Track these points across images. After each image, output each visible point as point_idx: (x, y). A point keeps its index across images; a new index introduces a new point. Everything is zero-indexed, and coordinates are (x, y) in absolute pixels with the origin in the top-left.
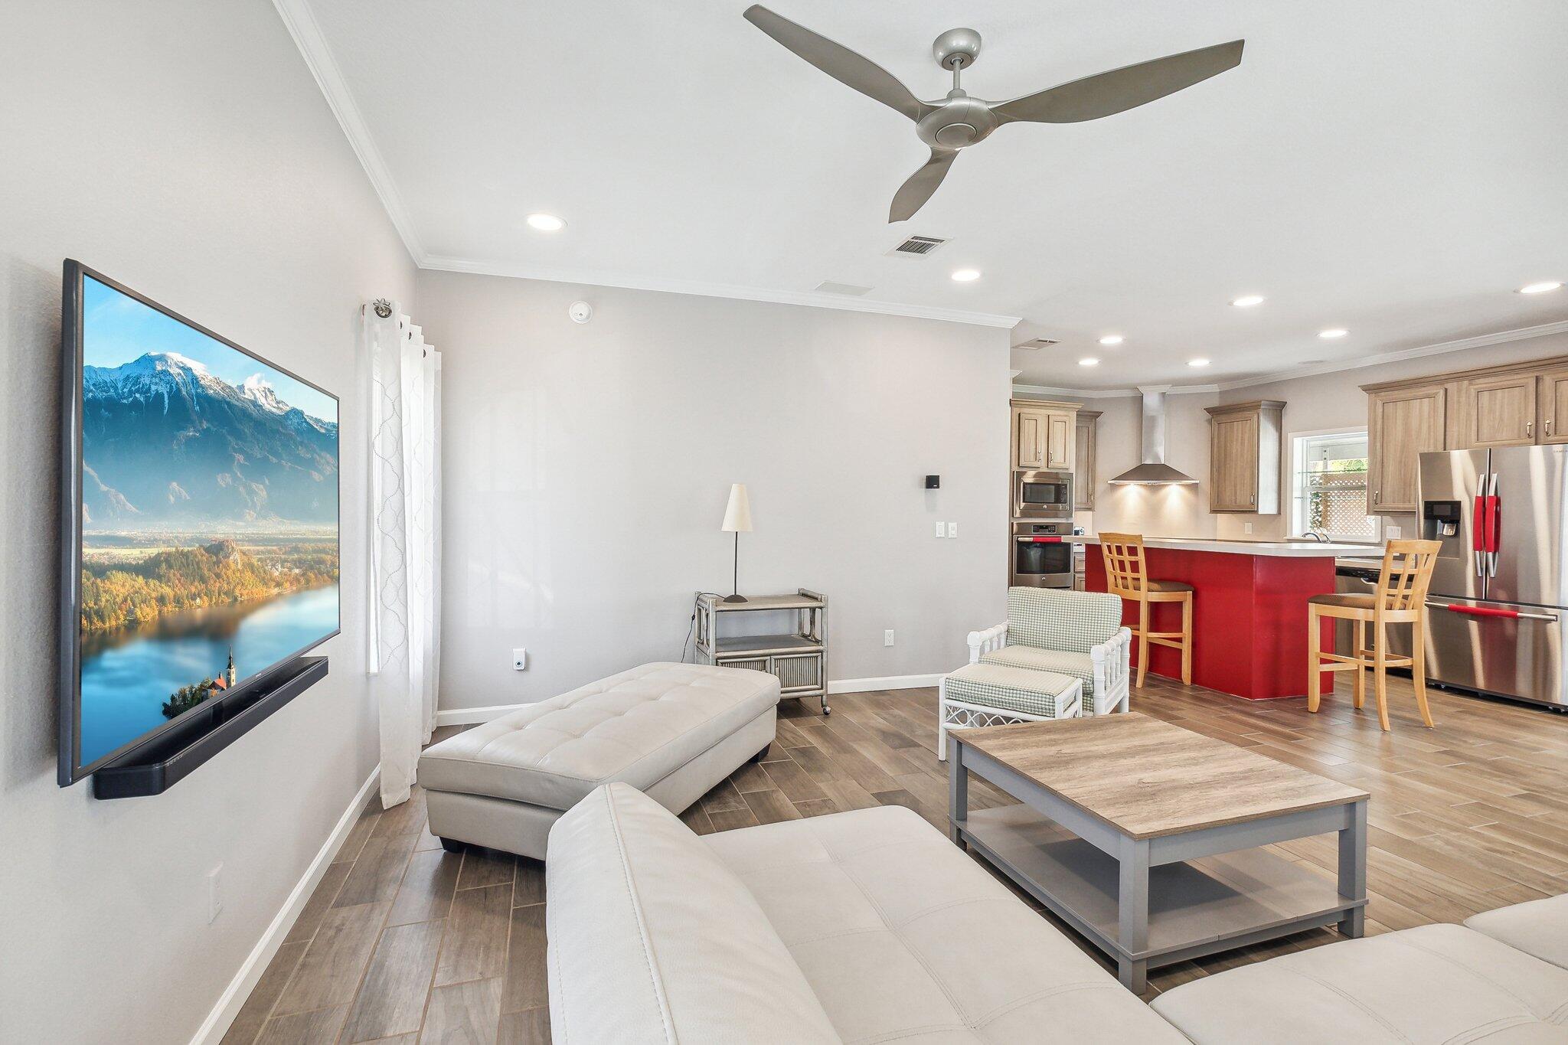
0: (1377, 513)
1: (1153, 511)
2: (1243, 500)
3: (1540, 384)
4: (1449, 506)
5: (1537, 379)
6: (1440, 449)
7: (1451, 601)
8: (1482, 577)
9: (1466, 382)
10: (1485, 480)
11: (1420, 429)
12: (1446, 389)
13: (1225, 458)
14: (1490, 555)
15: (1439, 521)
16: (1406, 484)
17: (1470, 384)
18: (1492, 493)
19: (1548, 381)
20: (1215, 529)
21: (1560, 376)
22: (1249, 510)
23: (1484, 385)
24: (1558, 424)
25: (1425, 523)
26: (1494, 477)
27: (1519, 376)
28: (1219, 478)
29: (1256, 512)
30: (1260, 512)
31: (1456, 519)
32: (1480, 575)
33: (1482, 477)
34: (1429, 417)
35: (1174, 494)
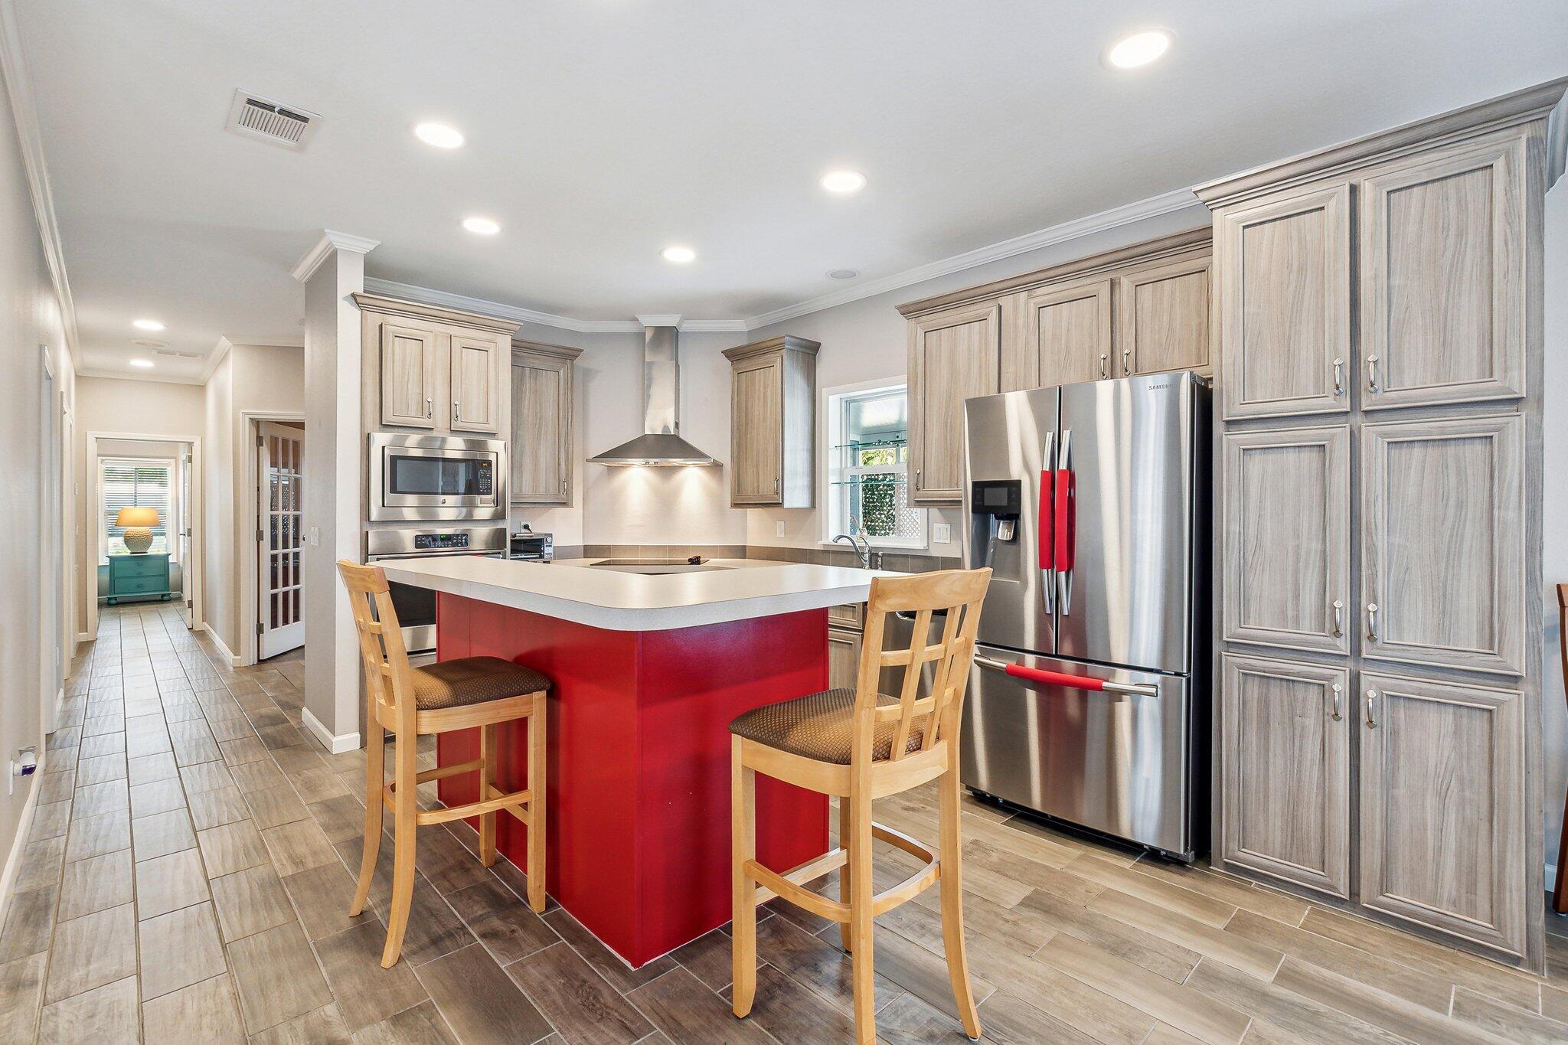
0: (920, 503)
1: (666, 505)
2: (767, 488)
3: (1117, 291)
4: (1006, 490)
5: (1113, 284)
6: (993, 392)
7: (1008, 656)
8: (1051, 614)
9: (1024, 295)
10: (1053, 441)
11: (969, 369)
12: (1000, 307)
13: (747, 424)
14: (1063, 574)
15: (992, 516)
16: (952, 456)
17: (1030, 297)
18: (1063, 466)
19: (1126, 284)
20: (744, 530)
21: (1142, 277)
22: (773, 504)
23: (1046, 298)
24: (1139, 357)
25: (974, 519)
26: (1066, 435)
27: (1089, 281)
28: (739, 453)
29: (780, 505)
30: (787, 505)
31: (1014, 512)
32: (1049, 612)
33: (1049, 436)
34: (980, 352)
35: (692, 479)
